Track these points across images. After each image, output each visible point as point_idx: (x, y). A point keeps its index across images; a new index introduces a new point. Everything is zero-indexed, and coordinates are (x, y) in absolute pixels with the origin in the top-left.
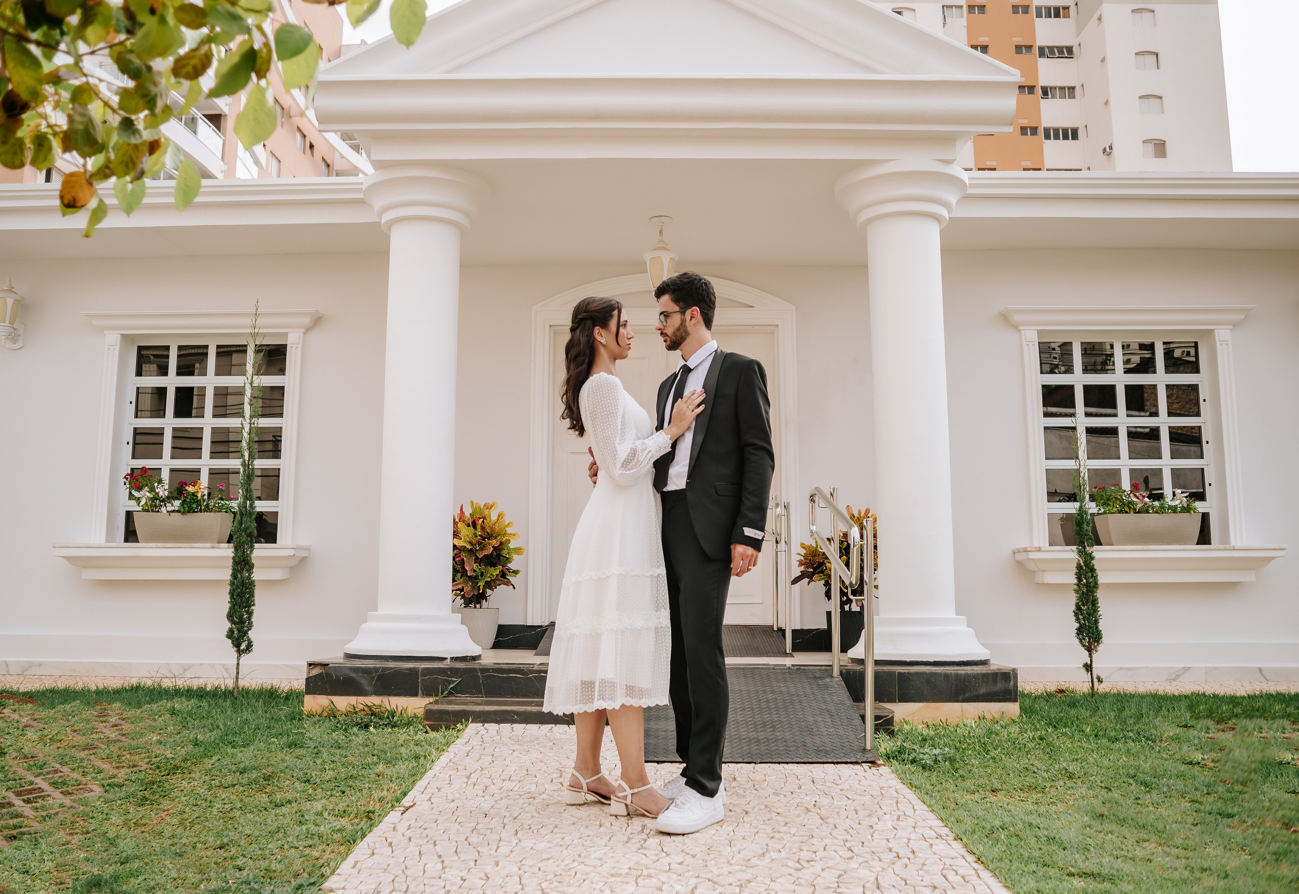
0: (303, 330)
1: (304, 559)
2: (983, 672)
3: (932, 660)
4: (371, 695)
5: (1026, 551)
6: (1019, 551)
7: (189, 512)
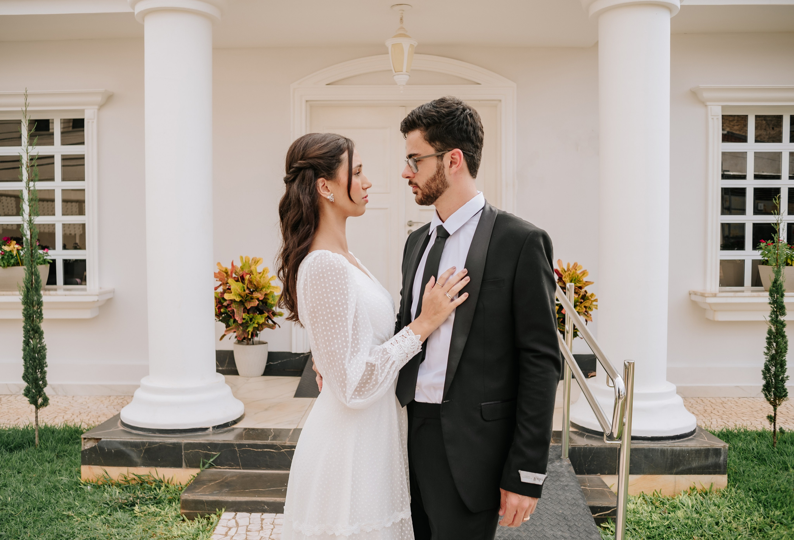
0: (97, 107)
1: (109, 301)
2: (696, 448)
3: (650, 436)
4: (140, 466)
5: (703, 295)
6: (695, 294)
7: (8, 266)
